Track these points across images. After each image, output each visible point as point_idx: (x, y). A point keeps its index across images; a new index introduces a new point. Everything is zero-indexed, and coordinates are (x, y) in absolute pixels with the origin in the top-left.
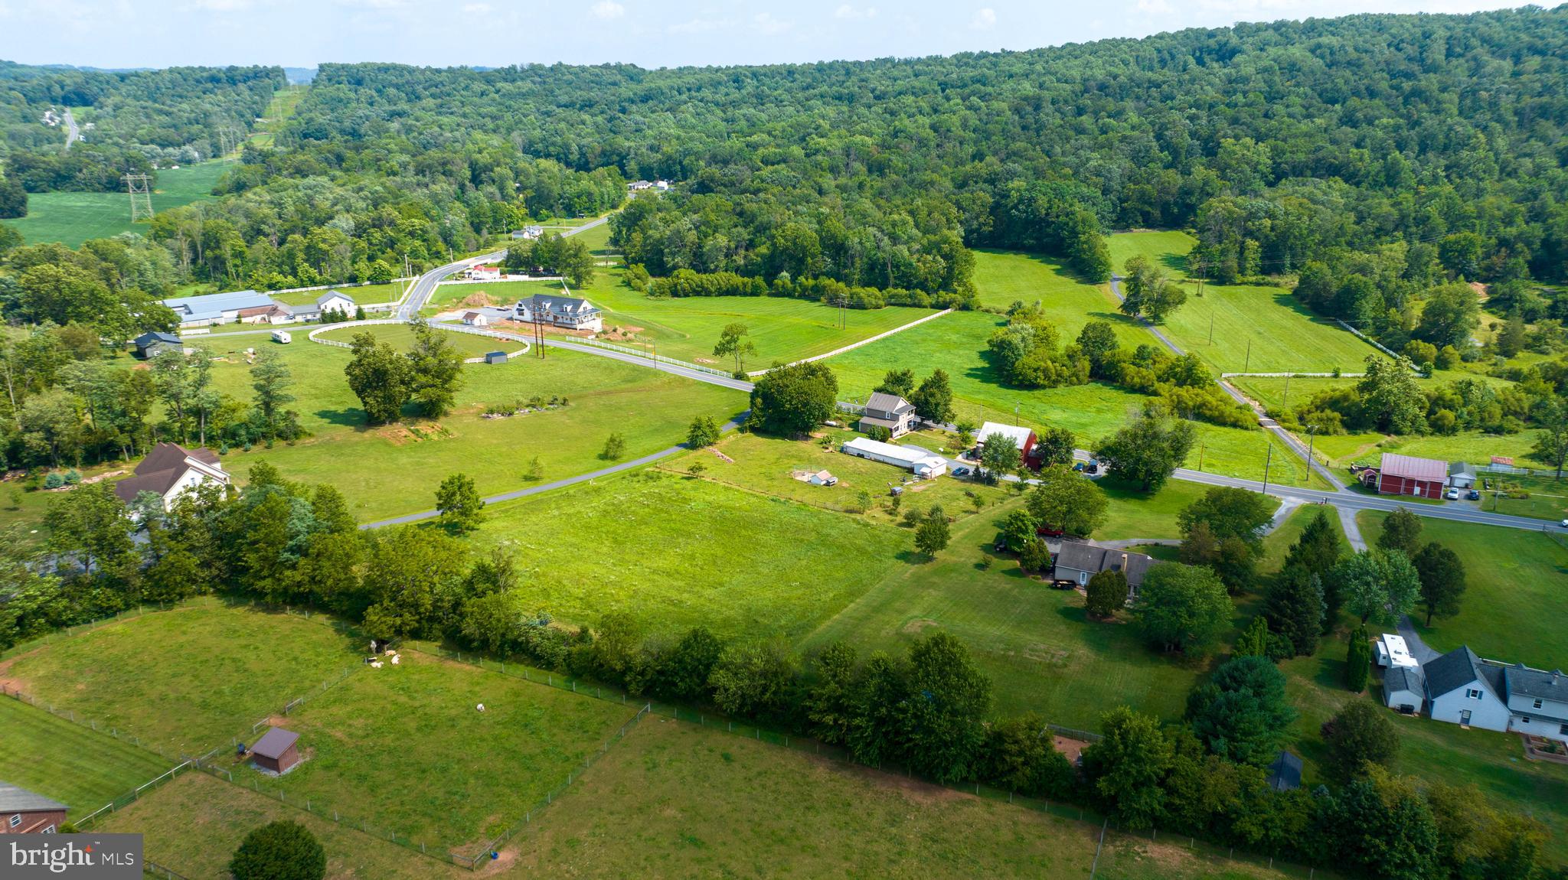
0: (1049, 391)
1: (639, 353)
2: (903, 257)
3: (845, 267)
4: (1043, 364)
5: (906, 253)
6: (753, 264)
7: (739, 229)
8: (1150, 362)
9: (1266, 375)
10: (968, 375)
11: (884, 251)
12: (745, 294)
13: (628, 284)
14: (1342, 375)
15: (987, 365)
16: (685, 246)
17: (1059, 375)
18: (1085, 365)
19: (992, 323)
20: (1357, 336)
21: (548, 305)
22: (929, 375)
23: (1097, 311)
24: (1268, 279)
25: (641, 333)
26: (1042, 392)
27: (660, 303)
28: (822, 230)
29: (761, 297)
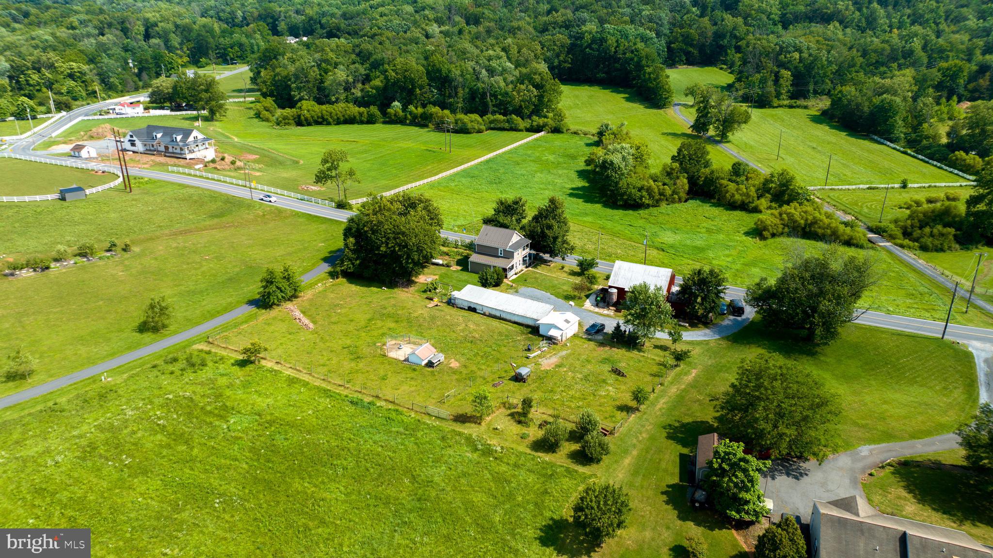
0: (652, 210)
1: (240, 182)
2: (499, 87)
3: (450, 96)
4: (646, 184)
5: (502, 84)
6: (369, 96)
7: (357, 65)
8: (744, 178)
9: (844, 187)
10: (571, 195)
11: (483, 82)
12: (362, 122)
13: (258, 115)
14: (910, 185)
15: (587, 185)
16: (308, 82)
17: (661, 194)
18: (683, 182)
19: (582, 143)
20: (894, 149)
21: (159, 135)
22: (544, 203)
23: (670, 131)
24: (799, 102)
25: (255, 161)
26: (647, 211)
27: (285, 132)
28: (429, 65)
29: (377, 125)
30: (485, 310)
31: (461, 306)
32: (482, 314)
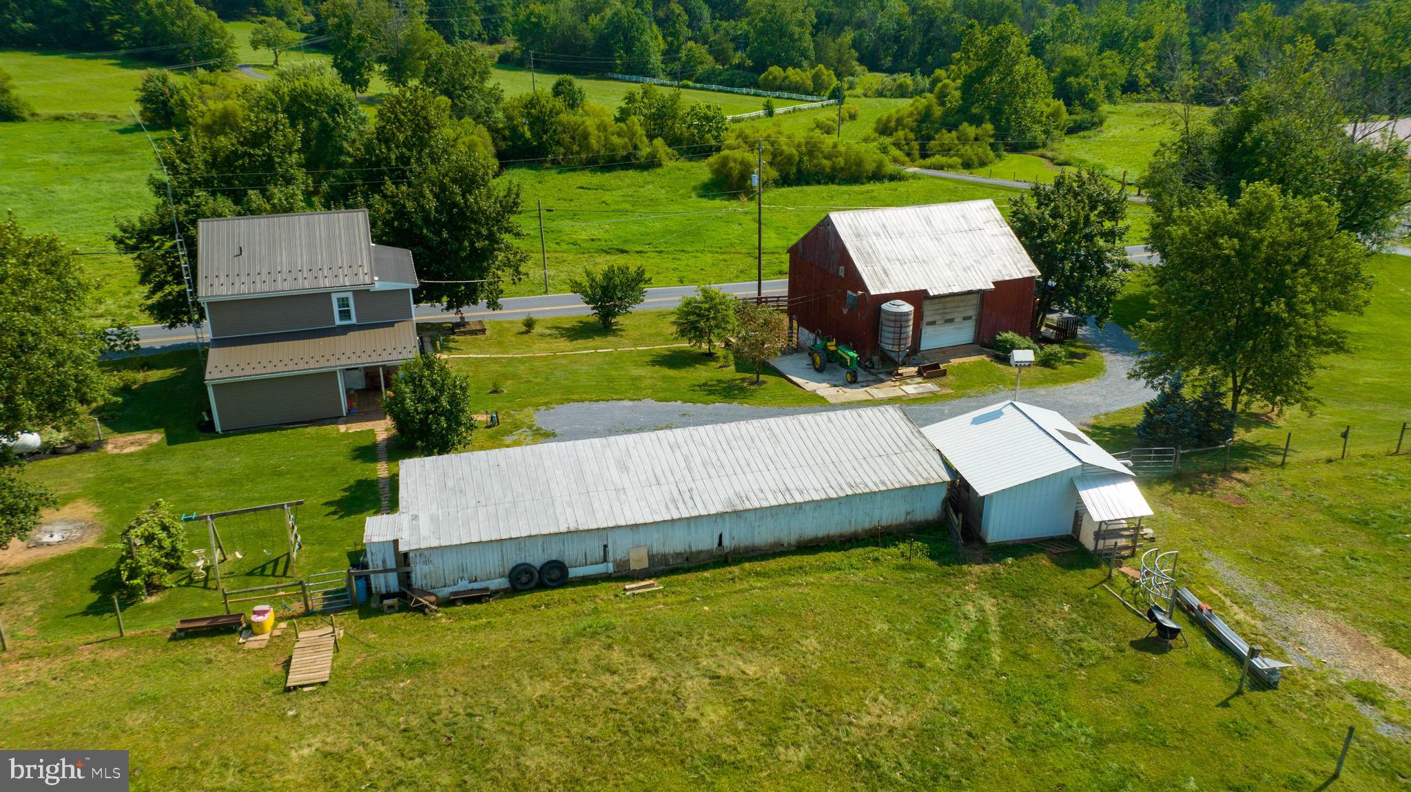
30: (621, 549)
31: (463, 585)
32: (607, 578)
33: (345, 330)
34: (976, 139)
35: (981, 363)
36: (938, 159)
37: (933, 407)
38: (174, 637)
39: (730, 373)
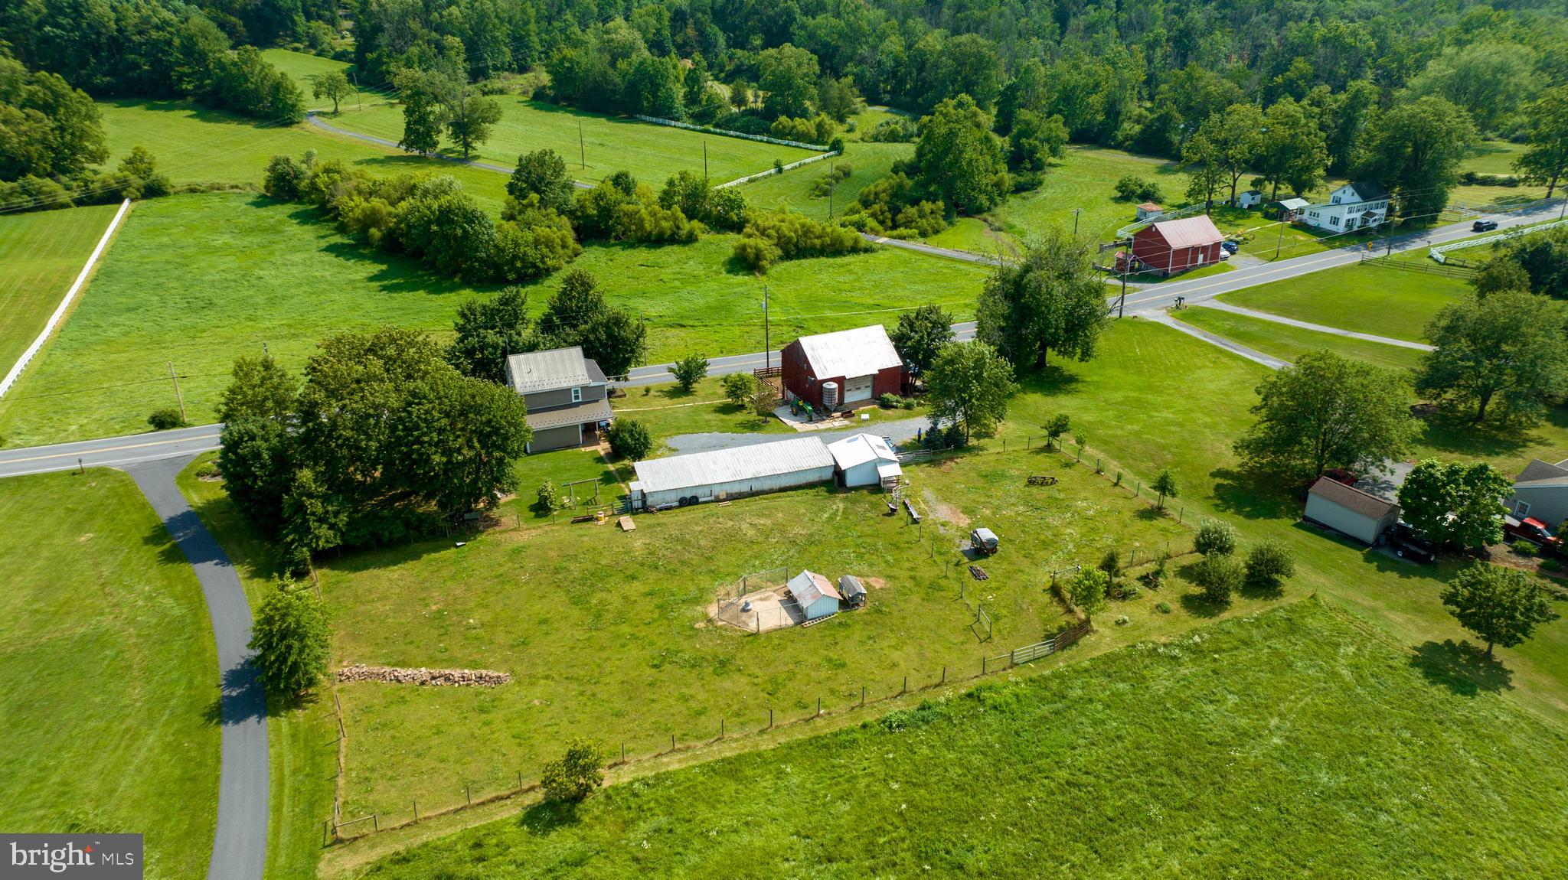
14: (786, 167)
20: (686, 128)
24: (489, 86)
30: (717, 491)
31: (664, 505)
32: (712, 501)
33: (577, 405)
34: (932, 212)
35: (874, 409)
36: (902, 231)
37: (845, 432)
38: (573, 522)
39: (754, 416)
